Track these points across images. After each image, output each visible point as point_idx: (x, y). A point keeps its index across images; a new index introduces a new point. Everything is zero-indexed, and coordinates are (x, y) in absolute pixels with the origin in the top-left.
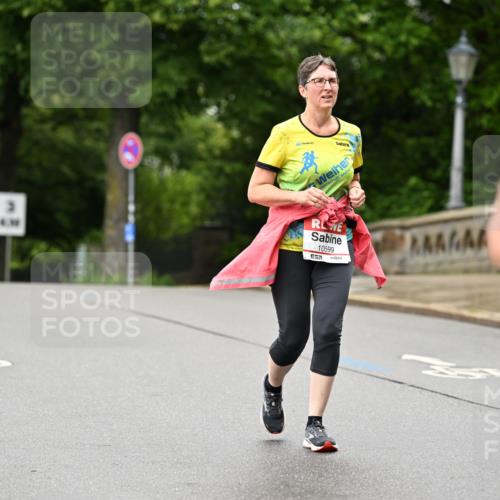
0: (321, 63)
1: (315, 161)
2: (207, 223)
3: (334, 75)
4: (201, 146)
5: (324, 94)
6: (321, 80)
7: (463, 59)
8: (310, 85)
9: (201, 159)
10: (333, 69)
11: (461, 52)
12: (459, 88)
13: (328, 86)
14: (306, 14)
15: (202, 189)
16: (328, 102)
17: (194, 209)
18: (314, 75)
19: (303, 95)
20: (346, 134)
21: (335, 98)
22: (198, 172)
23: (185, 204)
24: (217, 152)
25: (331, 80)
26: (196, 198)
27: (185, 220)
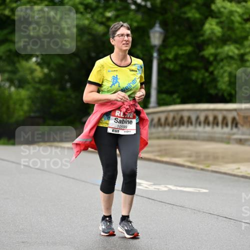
0: (122, 26)
1: (118, 80)
2: (32, 114)
3: (129, 32)
4: (29, 77)
5: (124, 42)
6: (122, 35)
7: (157, 35)
8: (116, 38)
9: (29, 83)
10: (128, 29)
11: (156, 31)
12: (156, 49)
13: (126, 38)
14: (81, 13)
15: (30, 98)
16: (126, 47)
17: (26, 108)
18: (118, 33)
19: (113, 43)
20: (135, 65)
21: (130, 44)
22: (28, 90)
23: (21, 105)
24: (37, 80)
25: (128, 35)
26: (26, 102)
27: (21, 113)
